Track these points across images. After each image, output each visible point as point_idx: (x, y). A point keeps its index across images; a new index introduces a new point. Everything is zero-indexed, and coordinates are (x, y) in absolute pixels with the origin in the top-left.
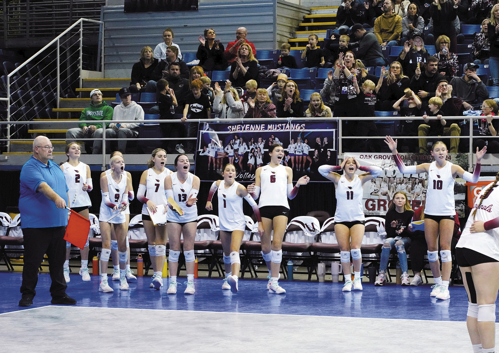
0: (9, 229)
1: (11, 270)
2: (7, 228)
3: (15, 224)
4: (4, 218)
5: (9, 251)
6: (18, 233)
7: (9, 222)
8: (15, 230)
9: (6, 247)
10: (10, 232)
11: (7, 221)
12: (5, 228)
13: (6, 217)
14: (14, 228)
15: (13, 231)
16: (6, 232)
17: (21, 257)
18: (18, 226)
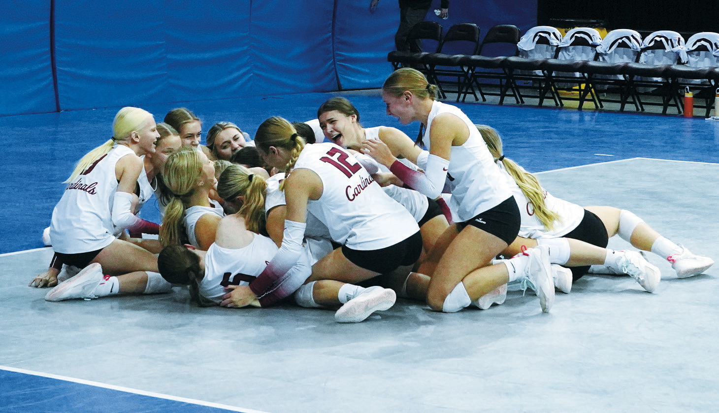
0: (558, 49)
1: (559, 106)
2: (555, 48)
3: (566, 42)
4: (552, 35)
5: (557, 80)
6: (571, 55)
7: (558, 39)
8: (566, 52)
9: (554, 74)
10: (560, 53)
11: (555, 38)
12: (552, 49)
13: (554, 34)
14: (566, 49)
15: (564, 52)
16: (554, 53)
17: (573, 88)
18: (571, 45)
